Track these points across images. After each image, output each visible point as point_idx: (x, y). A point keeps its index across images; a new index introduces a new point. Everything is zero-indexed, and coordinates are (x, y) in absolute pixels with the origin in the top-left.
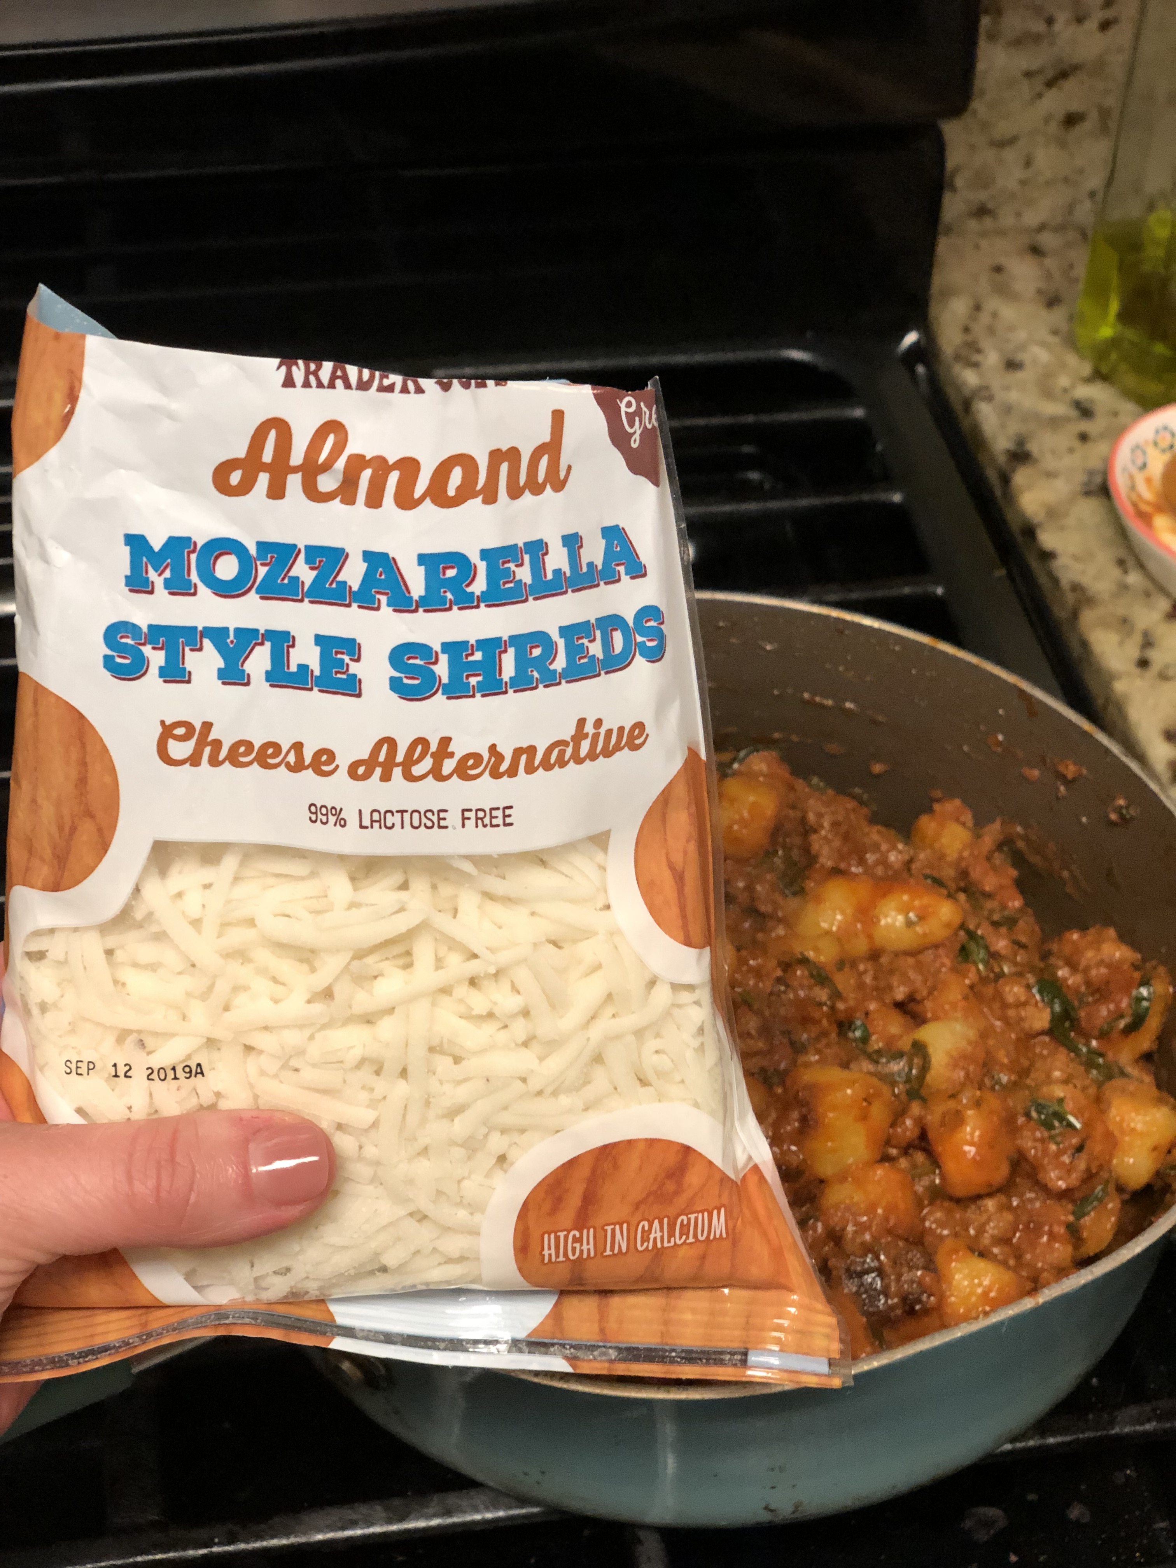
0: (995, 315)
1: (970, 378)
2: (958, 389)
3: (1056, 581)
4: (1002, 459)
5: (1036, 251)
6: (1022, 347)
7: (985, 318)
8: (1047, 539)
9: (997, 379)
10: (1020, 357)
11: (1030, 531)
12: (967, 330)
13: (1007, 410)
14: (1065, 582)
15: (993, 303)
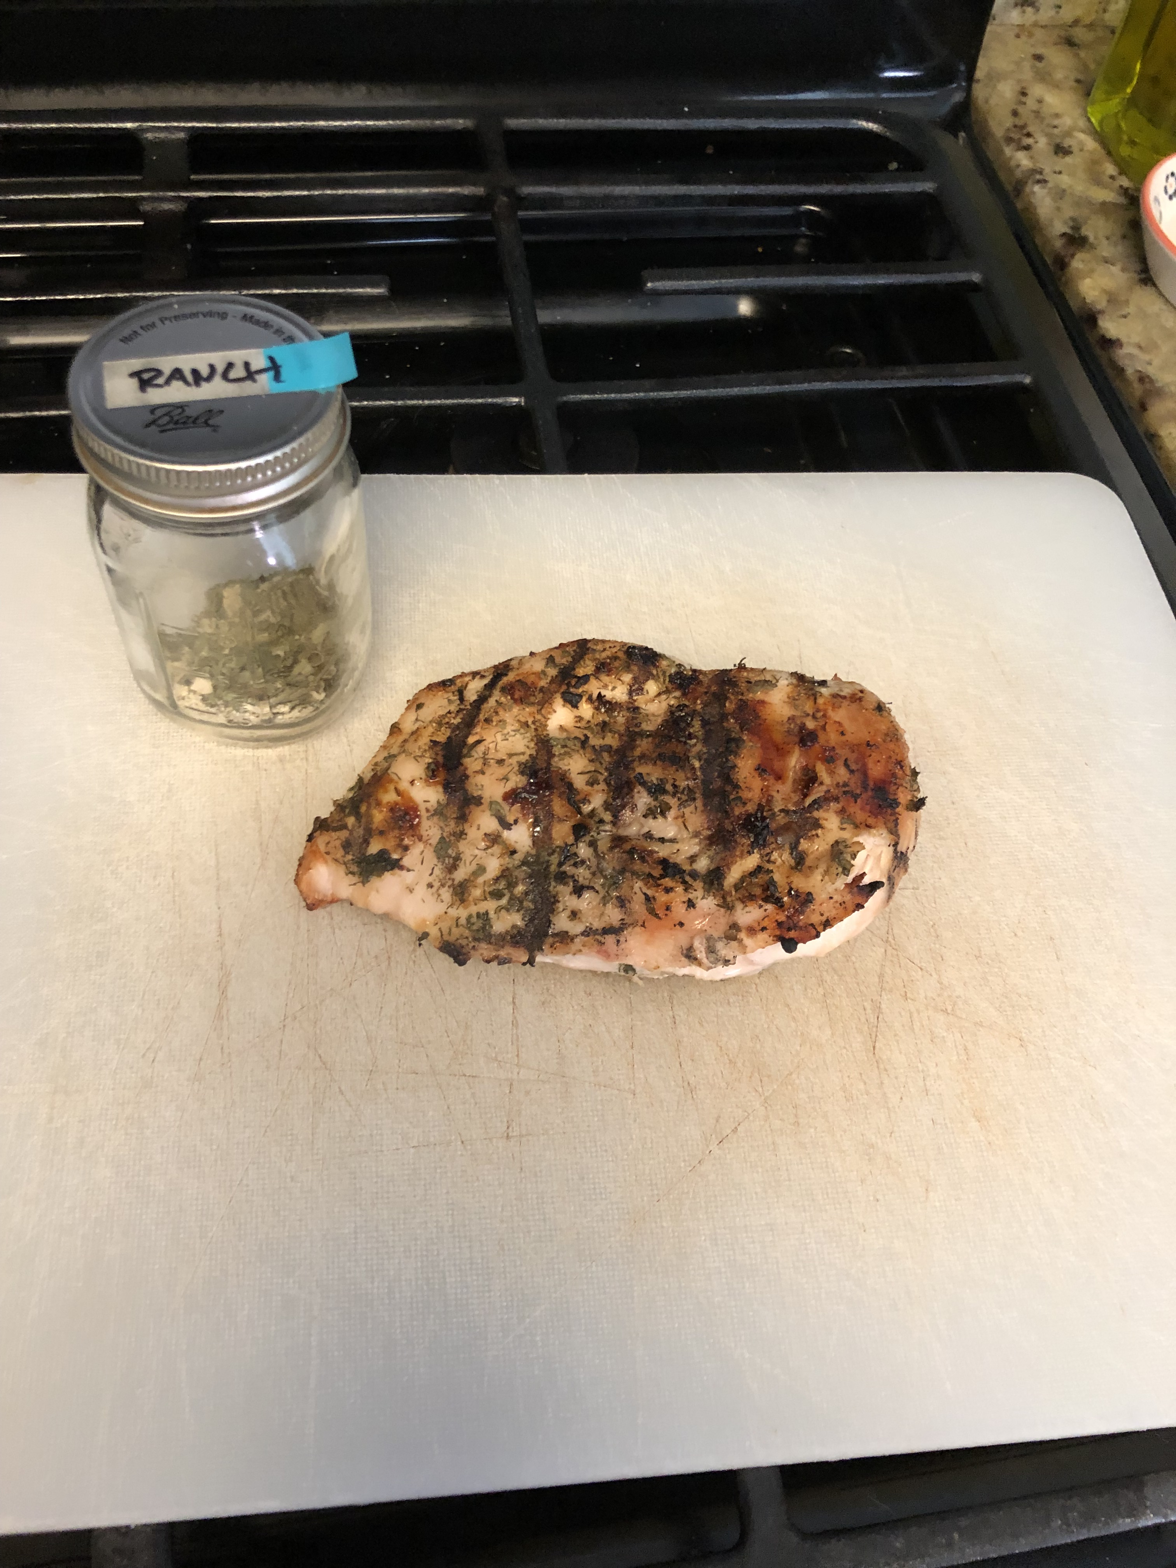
0: (1040, 101)
1: (1023, 160)
2: (1010, 171)
3: (1121, 371)
4: (1059, 244)
5: (1070, 43)
6: (1068, 134)
7: (1031, 103)
8: (1110, 327)
9: (1048, 164)
10: (1067, 142)
11: (1091, 318)
12: (1015, 113)
13: (1060, 194)
14: (1129, 371)
15: (1037, 90)
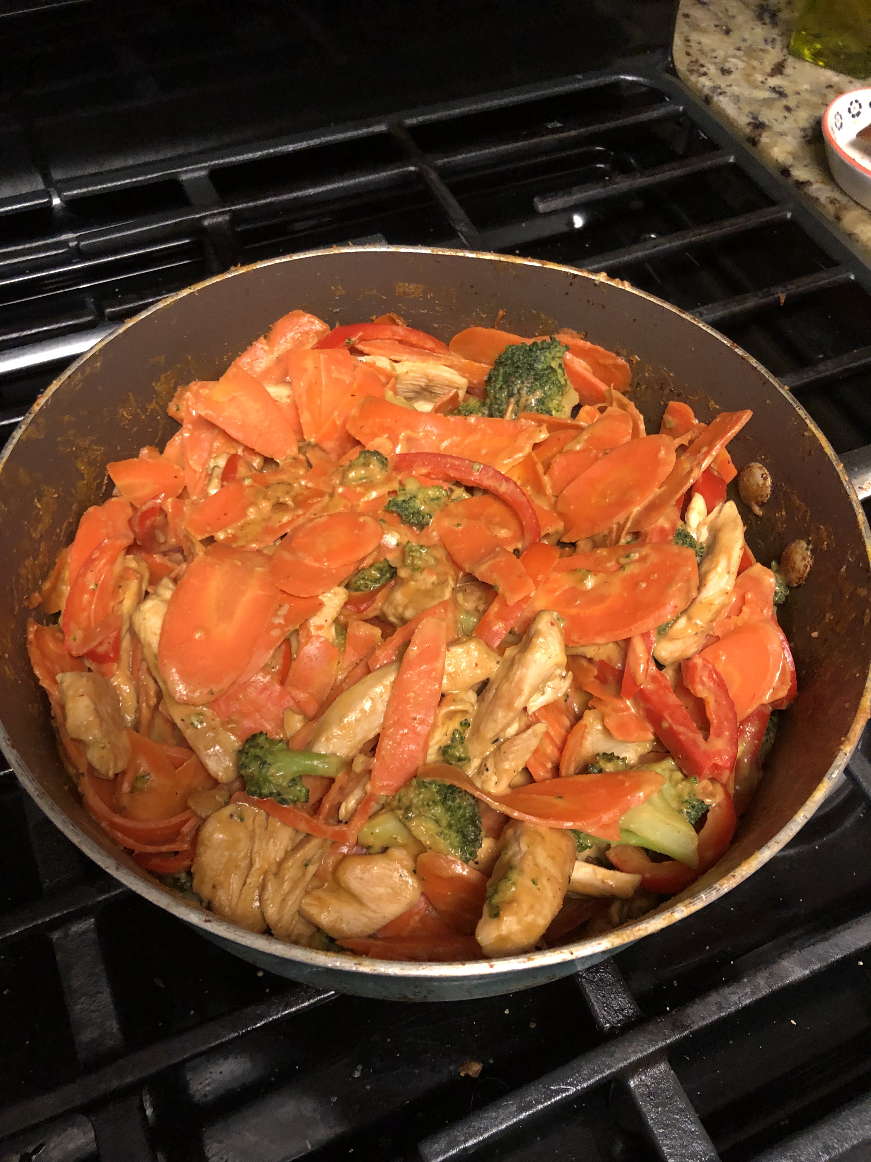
0: (699, 43)
1: (705, 83)
2: (700, 91)
4: (748, 130)
6: (725, 60)
7: (694, 44)
9: (722, 82)
10: (727, 66)
11: (785, 171)
12: (688, 54)
13: (737, 99)
14: (821, 199)
15: (694, 37)
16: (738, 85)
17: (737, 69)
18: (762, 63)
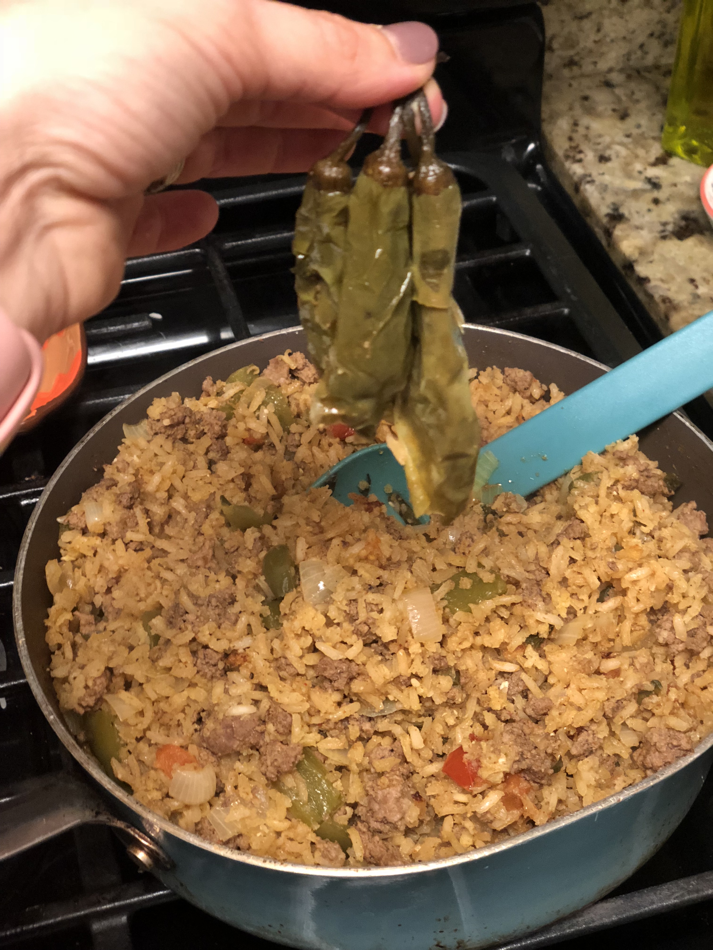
0: (587, 128)
1: (577, 169)
2: (570, 177)
3: (651, 297)
4: (605, 220)
5: (608, 84)
6: (609, 147)
7: (581, 130)
8: (641, 270)
9: (595, 169)
10: (607, 153)
11: (629, 266)
12: (570, 139)
13: (604, 188)
16: (613, 174)
17: (618, 156)
18: (647, 152)
